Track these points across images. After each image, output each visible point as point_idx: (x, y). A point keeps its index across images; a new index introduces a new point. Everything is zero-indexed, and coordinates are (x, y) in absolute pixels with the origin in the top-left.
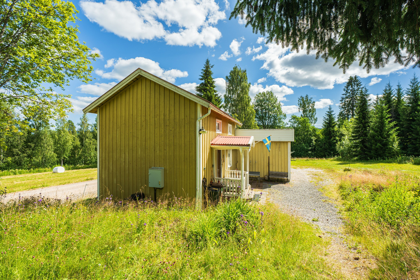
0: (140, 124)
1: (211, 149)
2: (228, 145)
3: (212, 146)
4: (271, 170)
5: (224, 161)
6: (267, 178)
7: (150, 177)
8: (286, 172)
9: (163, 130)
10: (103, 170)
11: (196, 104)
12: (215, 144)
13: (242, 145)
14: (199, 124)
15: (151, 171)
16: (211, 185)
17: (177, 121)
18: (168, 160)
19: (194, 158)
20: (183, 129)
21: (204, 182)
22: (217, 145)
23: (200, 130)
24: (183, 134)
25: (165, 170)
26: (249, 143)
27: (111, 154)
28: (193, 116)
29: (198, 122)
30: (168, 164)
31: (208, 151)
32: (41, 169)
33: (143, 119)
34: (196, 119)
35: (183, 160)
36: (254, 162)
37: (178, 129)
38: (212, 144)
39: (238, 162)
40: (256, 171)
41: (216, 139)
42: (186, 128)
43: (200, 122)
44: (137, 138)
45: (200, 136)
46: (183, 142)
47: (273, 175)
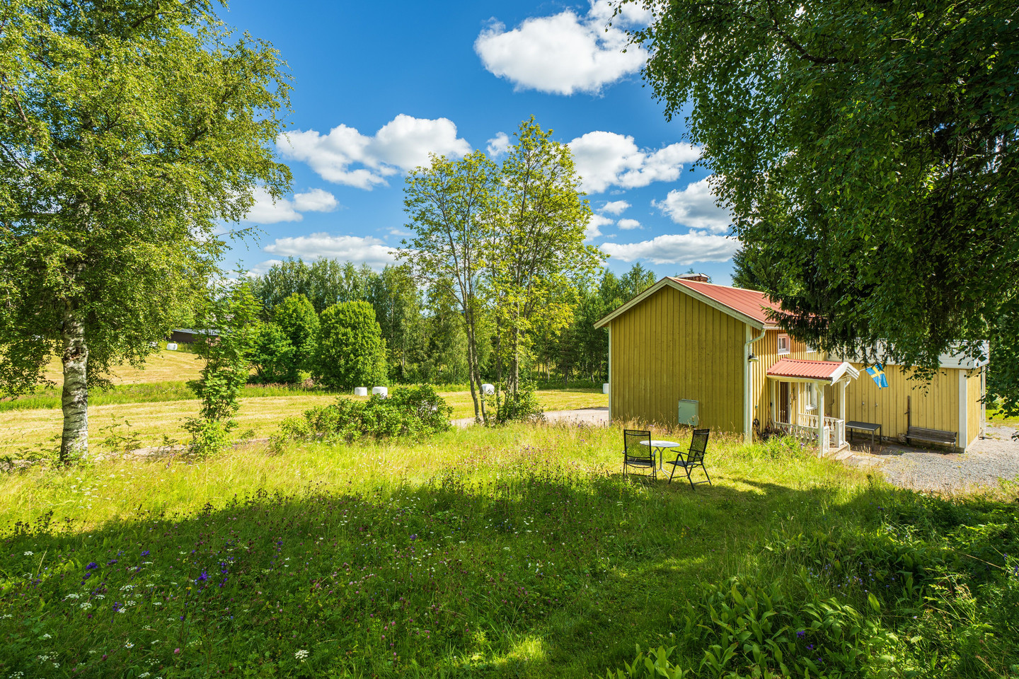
0: (665, 343)
1: (769, 381)
2: (795, 376)
3: (769, 376)
4: (914, 423)
5: (794, 398)
6: (902, 439)
7: (680, 410)
8: (953, 430)
9: (697, 354)
10: (617, 397)
11: (743, 324)
12: (774, 374)
13: (818, 378)
14: (748, 349)
15: (681, 404)
16: (766, 429)
17: (718, 342)
18: (704, 393)
19: (741, 392)
20: (725, 354)
21: (756, 423)
22: (777, 374)
23: (750, 357)
24: (725, 360)
25: (700, 405)
26: (831, 376)
27: (626, 379)
28: (740, 338)
29: (746, 347)
30: (704, 397)
31: (763, 382)
32: (453, 385)
33: (670, 337)
34: (744, 342)
35: (725, 393)
36: (872, 405)
37: (718, 354)
38: (769, 374)
39: (835, 401)
40: (871, 422)
41: (776, 366)
42: (730, 352)
43: (749, 346)
44: (662, 361)
45: (749, 365)
46: (725, 371)
47: (917, 433)
